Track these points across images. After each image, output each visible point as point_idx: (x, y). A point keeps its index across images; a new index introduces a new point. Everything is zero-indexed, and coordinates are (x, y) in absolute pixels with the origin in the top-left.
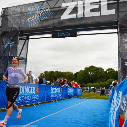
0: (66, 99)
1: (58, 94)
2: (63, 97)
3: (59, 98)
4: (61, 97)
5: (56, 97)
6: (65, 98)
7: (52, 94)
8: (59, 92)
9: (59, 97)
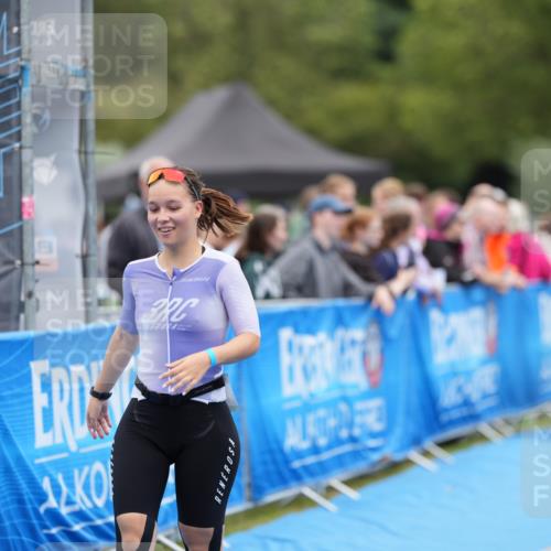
0: (426, 454)
1: (345, 399)
2: (398, 432)
3: (356, 455)
4: (374, 435)
5: (329, 447)
6: (416, 442)
7: (292, 413)
8: (357, 378)
9: (353, 439)
